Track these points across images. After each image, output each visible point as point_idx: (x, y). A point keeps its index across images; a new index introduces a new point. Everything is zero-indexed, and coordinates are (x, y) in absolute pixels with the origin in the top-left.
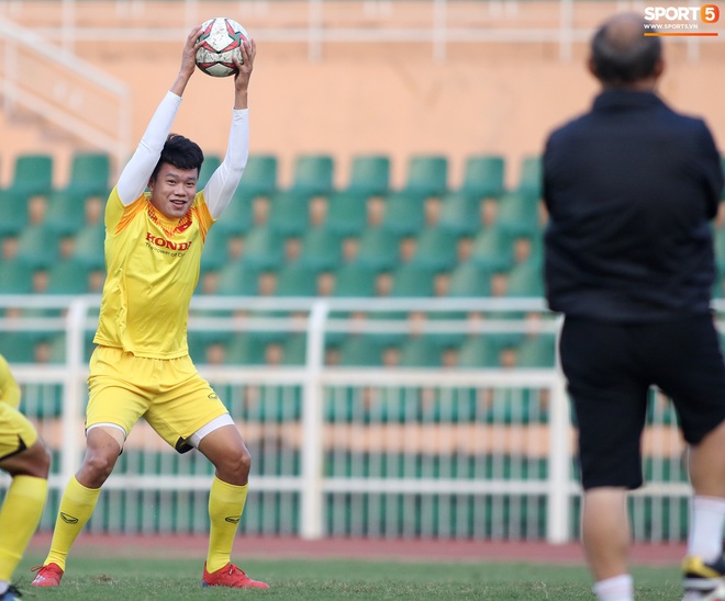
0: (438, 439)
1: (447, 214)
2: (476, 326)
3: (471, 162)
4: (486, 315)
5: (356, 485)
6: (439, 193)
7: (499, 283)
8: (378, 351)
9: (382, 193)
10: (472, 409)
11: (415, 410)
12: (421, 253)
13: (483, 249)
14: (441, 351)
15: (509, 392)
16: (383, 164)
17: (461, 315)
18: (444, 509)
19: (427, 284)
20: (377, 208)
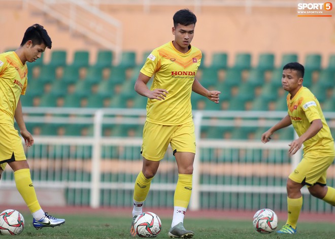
0: (246, 170)
1: (251, 77)
2: (262, 124)
3: (261, 56)
4: (267, 119)
5: (212, 188)
6: (248, 68)
7: (272, 106)
8: (222, 133)
9: (224, 68)
10: (260, 157)
11: (237, 157)
12: (240, 93)
13: (265, 92)
14: (247, 133)
15: (275, 151)
16: (225, 56)
17: (256, 119)
18: (248, 199)
19: (243, 105)
20: (222, 75)
